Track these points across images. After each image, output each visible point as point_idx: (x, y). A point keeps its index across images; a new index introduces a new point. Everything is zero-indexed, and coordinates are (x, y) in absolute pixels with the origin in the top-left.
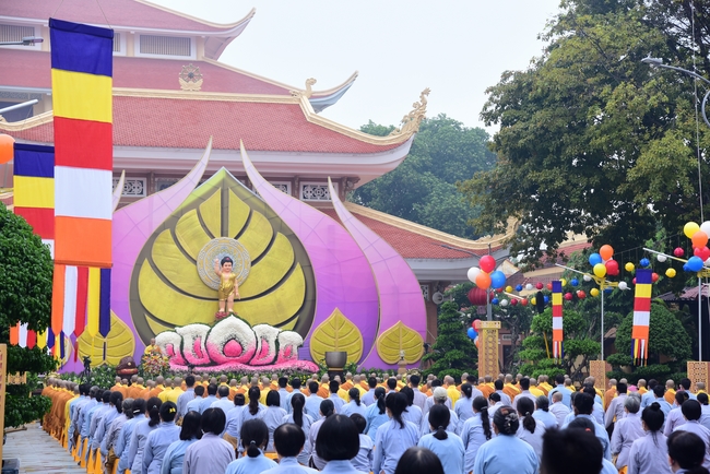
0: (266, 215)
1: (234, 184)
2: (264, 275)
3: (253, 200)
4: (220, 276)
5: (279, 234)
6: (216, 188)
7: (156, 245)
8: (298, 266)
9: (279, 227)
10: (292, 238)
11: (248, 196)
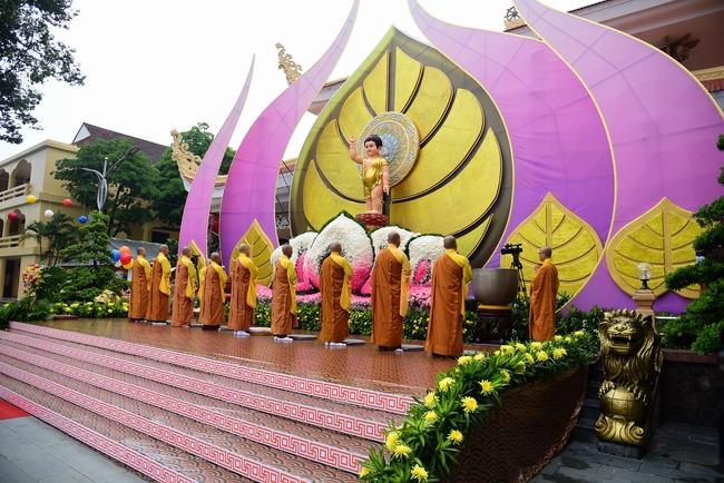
0: (443, 68)
1: (403, 41)
2: (439, 158)
3: (427, 53)
4: (360, 162)
5: (460, 91)
6: (383, 53)
7: (321, 141)
8: (490, 133)
9: (460, 80)
10: (478, 92)
11: (420, 50)
